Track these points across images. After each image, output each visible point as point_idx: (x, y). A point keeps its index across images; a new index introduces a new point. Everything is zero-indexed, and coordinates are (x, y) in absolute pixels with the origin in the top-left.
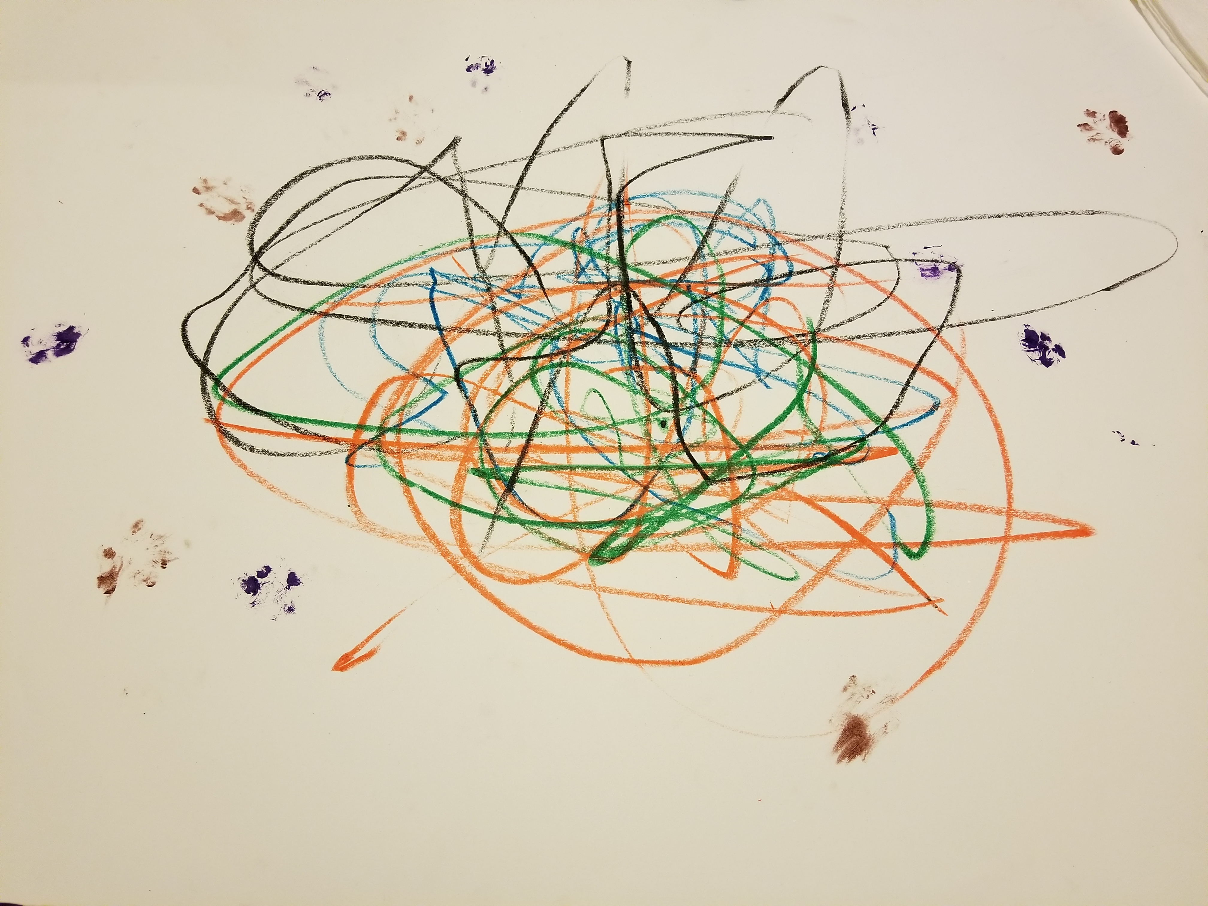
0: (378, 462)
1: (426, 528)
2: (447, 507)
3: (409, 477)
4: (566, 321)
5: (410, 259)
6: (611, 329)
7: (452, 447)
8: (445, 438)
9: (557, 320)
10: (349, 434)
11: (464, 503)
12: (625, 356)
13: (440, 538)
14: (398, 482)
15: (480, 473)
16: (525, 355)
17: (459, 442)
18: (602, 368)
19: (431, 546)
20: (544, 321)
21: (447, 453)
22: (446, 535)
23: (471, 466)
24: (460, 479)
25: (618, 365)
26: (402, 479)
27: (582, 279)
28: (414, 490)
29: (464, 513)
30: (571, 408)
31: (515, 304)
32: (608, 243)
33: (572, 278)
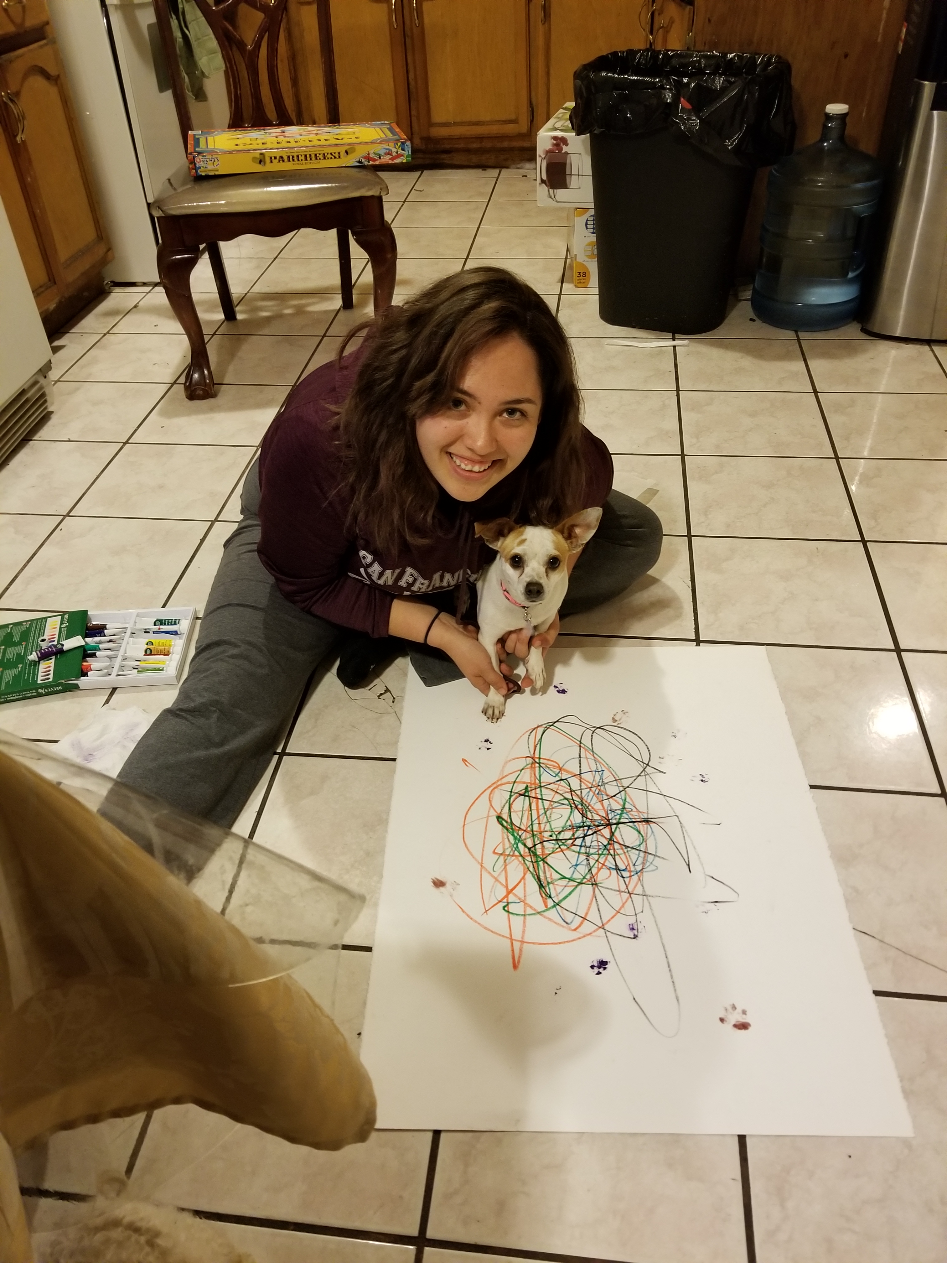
0: (528, 763)
1: (506, 776)
2: (514, 780)
3: (523, 771)
4: (590, 807)
5: (607, 765)
6: (589, 821)
7: (535, 780)
8: (538, 778)
9: (589, 805)
10: (537, 755)
11: (515, 784)
12: (578, 825)
13: (503, 779)
14: (522, 768)
15: (527, 788)
16: (573, 796)
17: (537, 781)
18: (571, 818)
19: (501, 778)
20: (589, 801)
21: (533, 779)
22: (504, 781)
23: (529, 785)
24: (524, 783)
25: (574, 823)
26: (523, 769)
27: (609, 812)
28: (519, 772)
29: (512, 784)
30: (553, 809)
31: (594, 793)
32: (627, 819)
33: (609, 809)
